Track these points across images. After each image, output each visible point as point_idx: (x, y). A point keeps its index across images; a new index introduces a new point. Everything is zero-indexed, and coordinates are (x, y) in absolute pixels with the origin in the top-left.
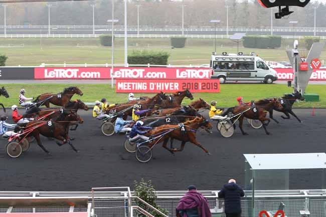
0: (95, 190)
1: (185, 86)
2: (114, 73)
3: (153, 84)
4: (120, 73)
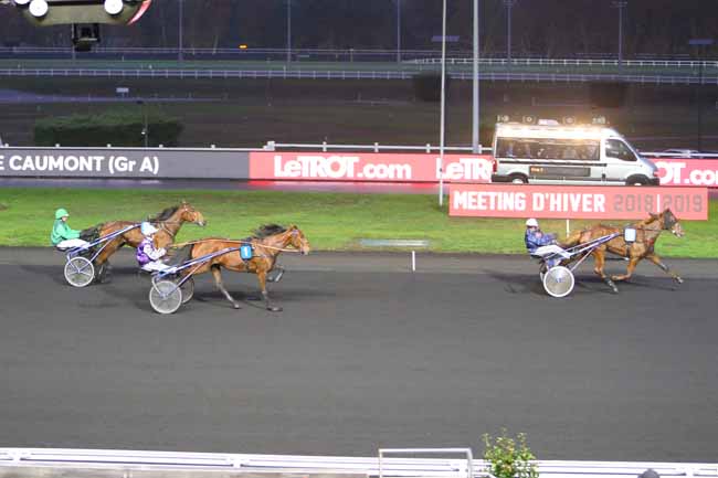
0: (386, 455)
2: (445, 166)
4: (460, 169)
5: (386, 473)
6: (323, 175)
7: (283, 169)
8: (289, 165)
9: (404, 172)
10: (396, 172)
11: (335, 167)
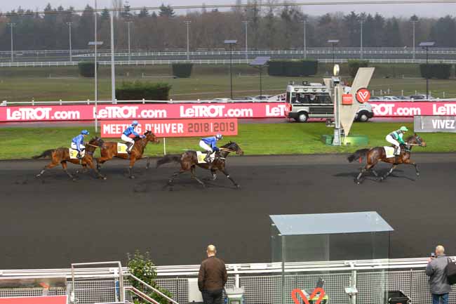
0: (75, 267)
1: (192, 127)
2: (98, 111)
3: (150, 125)
4: (106, 112)
5: (75, 276)
6: (33, 118)
7: (11, 116)
8: (14, 113)
9: (76, 115)
10: (72, 115)
11: (39, 113)
